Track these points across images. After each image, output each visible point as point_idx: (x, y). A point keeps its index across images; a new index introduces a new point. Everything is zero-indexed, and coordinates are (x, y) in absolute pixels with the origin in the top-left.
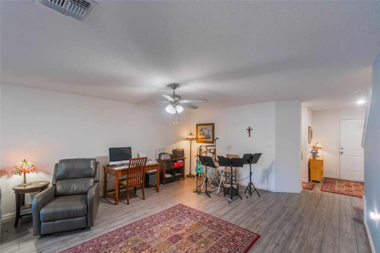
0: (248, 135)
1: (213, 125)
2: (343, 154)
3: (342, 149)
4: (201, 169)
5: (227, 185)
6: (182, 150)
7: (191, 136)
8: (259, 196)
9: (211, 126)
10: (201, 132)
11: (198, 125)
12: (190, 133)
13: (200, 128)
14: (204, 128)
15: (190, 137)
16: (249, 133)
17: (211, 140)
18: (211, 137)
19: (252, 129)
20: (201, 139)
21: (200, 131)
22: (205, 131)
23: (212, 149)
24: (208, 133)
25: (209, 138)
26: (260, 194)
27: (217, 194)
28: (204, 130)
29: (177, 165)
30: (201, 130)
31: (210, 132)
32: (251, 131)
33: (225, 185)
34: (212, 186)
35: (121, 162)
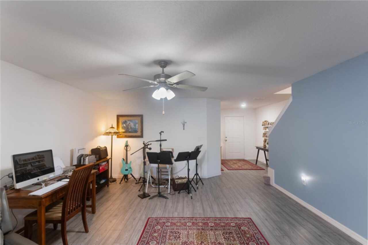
0: (183, 129)
1: (141, 116)
2: (227, 141)
3: (226, 137)
4: (129, 170)
5: (178, 180)
6: (105, 148)
7: (112, 129)
8: (203, 184)
9: (139, 118)
10: (125, 125)
11: (118, 117)
12: (111, 126)
13: (121, 120)
14: (129, 120)
15: (112, 131)
16: (184, 126)
17: (139, 134)
18: (139, 131)
19: (186, 123)
20: (124, 133)
21: (122, 124)
22: (130, 123)
23: (150, 144)
24: (135, 125)
25: (136, 131)
26: (203, 183)
27: (170, 193)
28: (128, 122)
29: (102, 168)
30: (125, 122)
31: (137, 125)
32: (186, 124)
33: (177, 181)
34: (153, 186)
35: (38, 179)
